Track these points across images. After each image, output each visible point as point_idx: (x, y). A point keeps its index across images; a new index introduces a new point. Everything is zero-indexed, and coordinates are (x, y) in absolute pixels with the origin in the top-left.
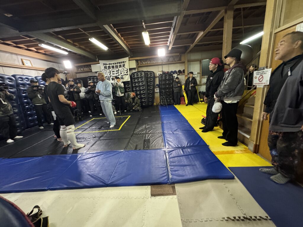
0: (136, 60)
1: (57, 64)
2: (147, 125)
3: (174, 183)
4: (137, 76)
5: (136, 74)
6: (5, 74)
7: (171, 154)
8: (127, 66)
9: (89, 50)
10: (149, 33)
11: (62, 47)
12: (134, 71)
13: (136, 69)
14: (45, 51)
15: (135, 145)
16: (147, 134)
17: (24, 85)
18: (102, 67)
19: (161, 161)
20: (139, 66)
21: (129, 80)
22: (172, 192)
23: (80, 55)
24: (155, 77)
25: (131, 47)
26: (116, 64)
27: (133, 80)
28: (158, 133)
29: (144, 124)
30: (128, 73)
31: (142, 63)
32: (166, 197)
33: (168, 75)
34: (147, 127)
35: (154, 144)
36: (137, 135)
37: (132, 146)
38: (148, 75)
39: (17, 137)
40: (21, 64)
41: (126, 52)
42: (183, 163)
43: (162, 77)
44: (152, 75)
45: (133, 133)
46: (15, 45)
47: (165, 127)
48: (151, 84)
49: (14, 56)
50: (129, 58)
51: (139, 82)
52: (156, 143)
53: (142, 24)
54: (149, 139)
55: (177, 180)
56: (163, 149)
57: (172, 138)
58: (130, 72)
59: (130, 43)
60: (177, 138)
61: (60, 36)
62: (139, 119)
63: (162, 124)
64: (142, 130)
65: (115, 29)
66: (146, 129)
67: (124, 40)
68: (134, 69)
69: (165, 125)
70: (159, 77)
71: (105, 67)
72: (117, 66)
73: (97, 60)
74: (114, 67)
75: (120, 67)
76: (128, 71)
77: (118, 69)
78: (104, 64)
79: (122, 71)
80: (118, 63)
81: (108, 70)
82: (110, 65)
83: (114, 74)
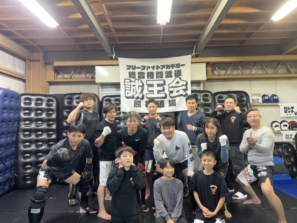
0: (207, 63)
8: (186, 76)
26: (158, 67)
30: (188, 92)
50: (193, 57)
71: (130, 75)
72: (162, 72)
73: (115, 56)
74: (153, 75)
75: (166, 77)
76: (187, 88)
77: (163, 81)
78: (128, 67)
79: (172, 87)
80: (164, 67)
81: (138, 82)
82: (142, 69)
83: (153, 94)
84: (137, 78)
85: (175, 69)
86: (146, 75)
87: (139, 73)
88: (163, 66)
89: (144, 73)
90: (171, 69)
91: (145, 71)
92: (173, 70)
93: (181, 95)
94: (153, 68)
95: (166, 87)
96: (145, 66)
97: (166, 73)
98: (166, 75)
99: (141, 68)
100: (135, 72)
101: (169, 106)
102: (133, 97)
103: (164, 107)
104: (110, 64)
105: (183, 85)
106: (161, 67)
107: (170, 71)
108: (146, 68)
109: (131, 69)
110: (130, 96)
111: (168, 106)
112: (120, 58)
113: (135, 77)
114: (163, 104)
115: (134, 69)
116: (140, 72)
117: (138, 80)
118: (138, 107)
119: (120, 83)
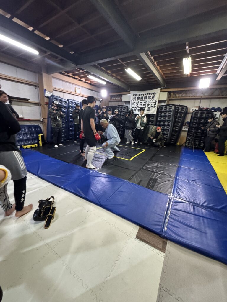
0: (168, 92)
1: (97, 93)
2: (160, 164)
3: (167, 239)
4: (164, 109)
5: (164, 107)
6: (64, 98)
7: (177, 205)
8: (156, 98)
9: (123, 81)
10: (192, 59)
11: (103, 78)
12: (163, 104)
13: (166, 102)
14: (91, 82)
15: (139, 180)
16: (156, 173)
17: (72, 107)
18: (132, 98)
19: (161, 207)
20: (170, 98)
21: (155, 113)
22: (161, 248)
23: (115, 85)
24: (186, 113)
25: (166, 77)
26: (145, 94)
27: (160, 113)
28: (170, 176)
29: (157, 162)
30: (156, 106)
31: (175, 95)
32: (152, 248)
33: (205, 112)
34: (159, 166)
35: (161, 186)
36: (145, 171)
37: (136, 180)
38: (179, 110)
39: (61, 144)
40: (74, 91)
41: (158, 83)
42: (188, 222)
43: (197, 114)
44: (183, 110)
45: (142, 168)
46: (73, 76)
47: (181, 172)
48: (180, 120)
49: (71, 85)
50: (161, 89)
51: (166, 116)
52: (163, 186)
53: (186, 48)
54: (156, 179)
55: (172, 237)
56: (170, 196)
57: (185, 188)
58: (159, 105)
59: (166, 72)
60: (193, 190)
61: (102, 68)
62: (154, 156)
63: (179, 168)
64: (153, 168)
65: (152, 57)
66: (157, 167)
67: (160, 69)
68: (164, 101)
69: (181, 169)
70: (192, 113)
71: (134, 98)
72: (147, 97)
73: (129, 90)
74: (143, 98)
75: (148, 99)
76: (156, 103)
79: (150, 103)
81: (137, 101)
82: (139, 96)
84: (136, 99)
85: (153, 95)
86: (140, 98)
87: (138, 97)
88: (148, 94)
89: (139, 97)
90: (151, 95)
91: (140, 96)
92: (151, 96)
93: (152, 107)
94: (143, 95)
95: (147, 103)
96: (140, 94)
100: (136, 97)
101: (147, 111)
102: (134, 107)
104: (128, 94)
105: (154, 102)
109: (135, 95)
112: (131, 91)
113: (135, 99)
119: (130, 101)
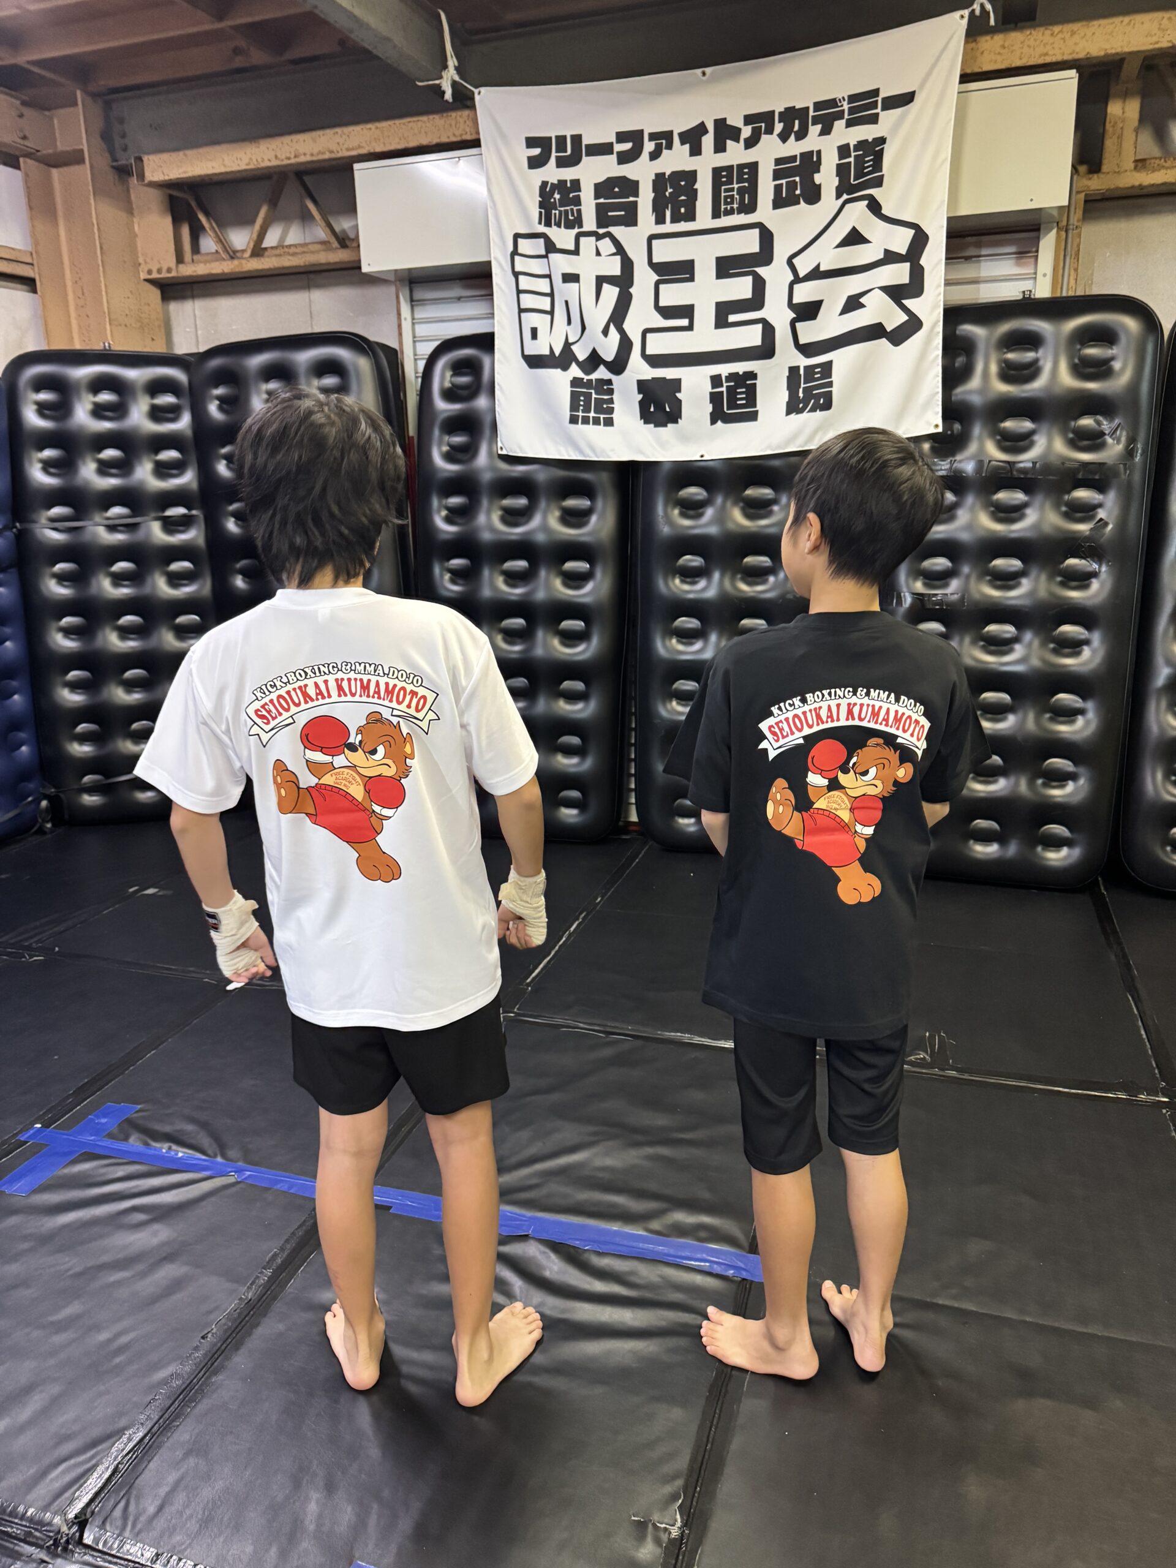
20: (1098, 183)
26: (725, 134)
30: (928, 304)
68: (1024, 232)
73: (454, 84)
74: (693, 195)
75: (778, 202)
76: (917, 273)
77: (756, 231)
78: (536, 151)
79: (816, 274)
80: (770, 131)
81: (598, 254)
83: (690, 328)
84: (590, 222)
89: (630, 187)
91: (643, 171)
92: (829, 146)
95: (776, 275)
96: (641, 132)
97: (777, 175)
98: (778, 189)
99: (619, 147)
100: (576, 184)
101: (788, 413)
103: (753, 417)
104: (435, 141)
106: (746, 132)
107: (807, 156)
108: (649, 146)
109: (553, 161)
110: (547, 352)
111: (783, 408)
112: (483, 90)
113: (578, 221)
114: (752, 399)
115: (573, 161)
116: (609, 179)
117: (599, 237)
118: (596, 421)
119: (489, 263)
